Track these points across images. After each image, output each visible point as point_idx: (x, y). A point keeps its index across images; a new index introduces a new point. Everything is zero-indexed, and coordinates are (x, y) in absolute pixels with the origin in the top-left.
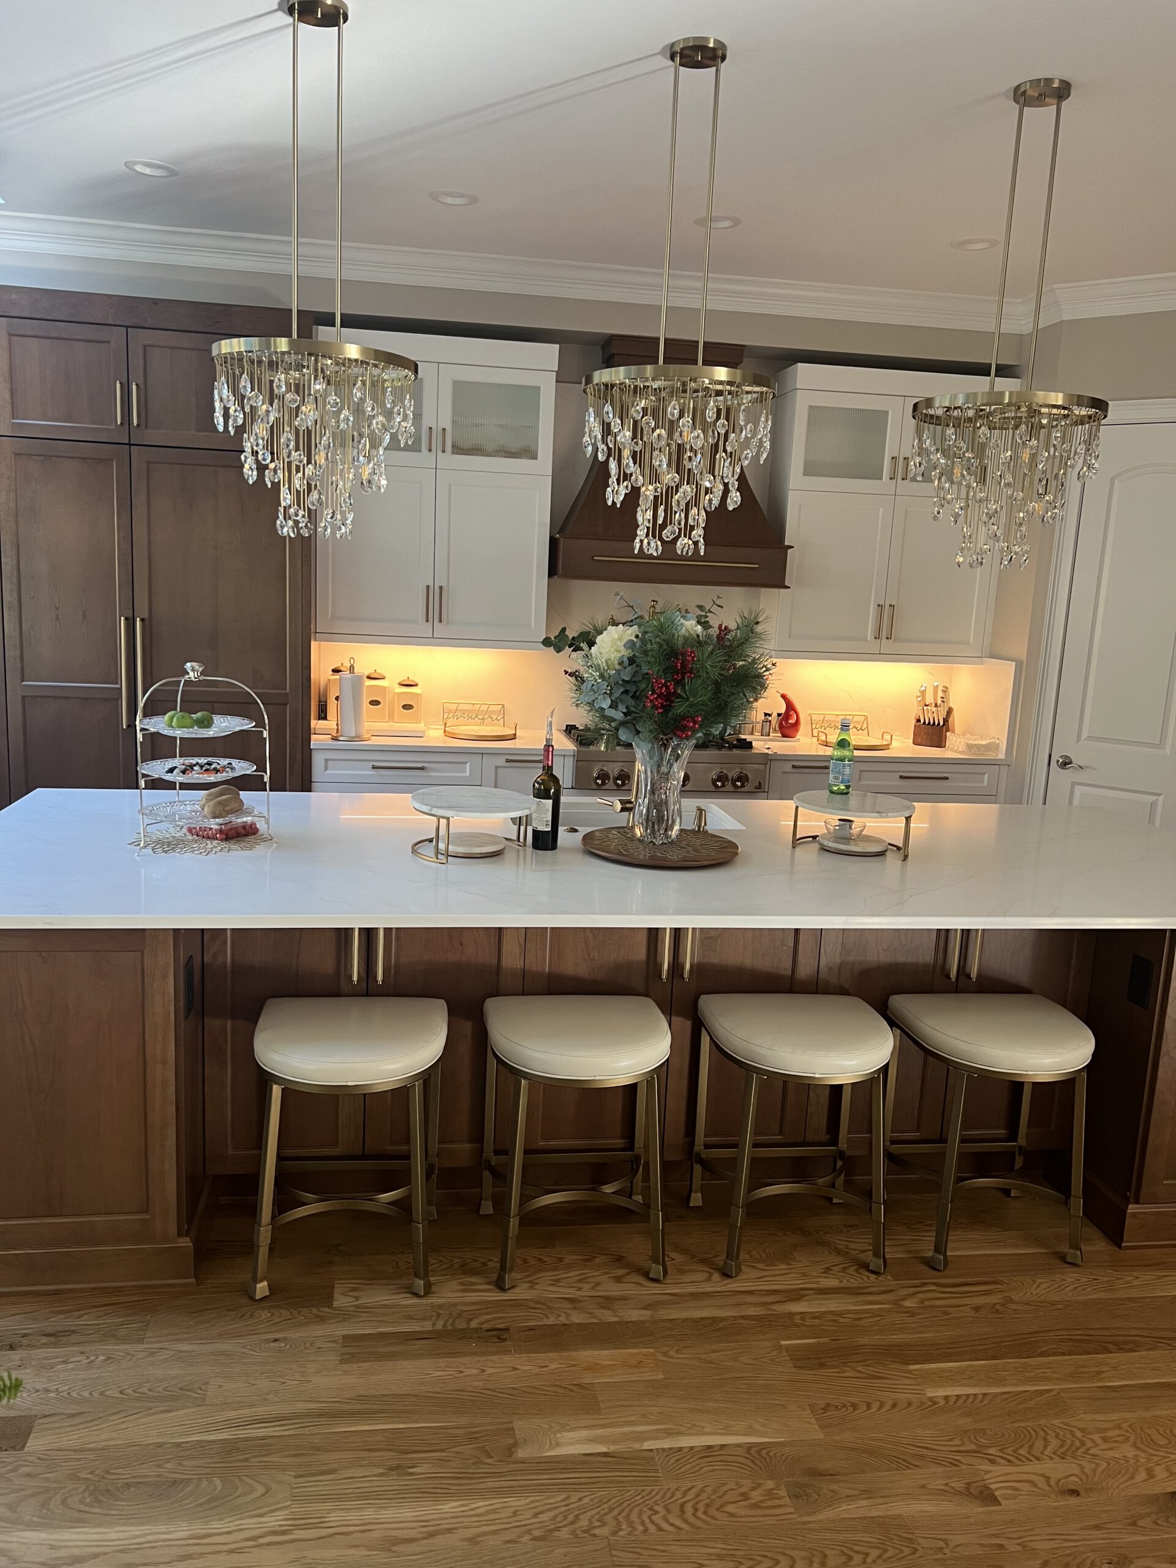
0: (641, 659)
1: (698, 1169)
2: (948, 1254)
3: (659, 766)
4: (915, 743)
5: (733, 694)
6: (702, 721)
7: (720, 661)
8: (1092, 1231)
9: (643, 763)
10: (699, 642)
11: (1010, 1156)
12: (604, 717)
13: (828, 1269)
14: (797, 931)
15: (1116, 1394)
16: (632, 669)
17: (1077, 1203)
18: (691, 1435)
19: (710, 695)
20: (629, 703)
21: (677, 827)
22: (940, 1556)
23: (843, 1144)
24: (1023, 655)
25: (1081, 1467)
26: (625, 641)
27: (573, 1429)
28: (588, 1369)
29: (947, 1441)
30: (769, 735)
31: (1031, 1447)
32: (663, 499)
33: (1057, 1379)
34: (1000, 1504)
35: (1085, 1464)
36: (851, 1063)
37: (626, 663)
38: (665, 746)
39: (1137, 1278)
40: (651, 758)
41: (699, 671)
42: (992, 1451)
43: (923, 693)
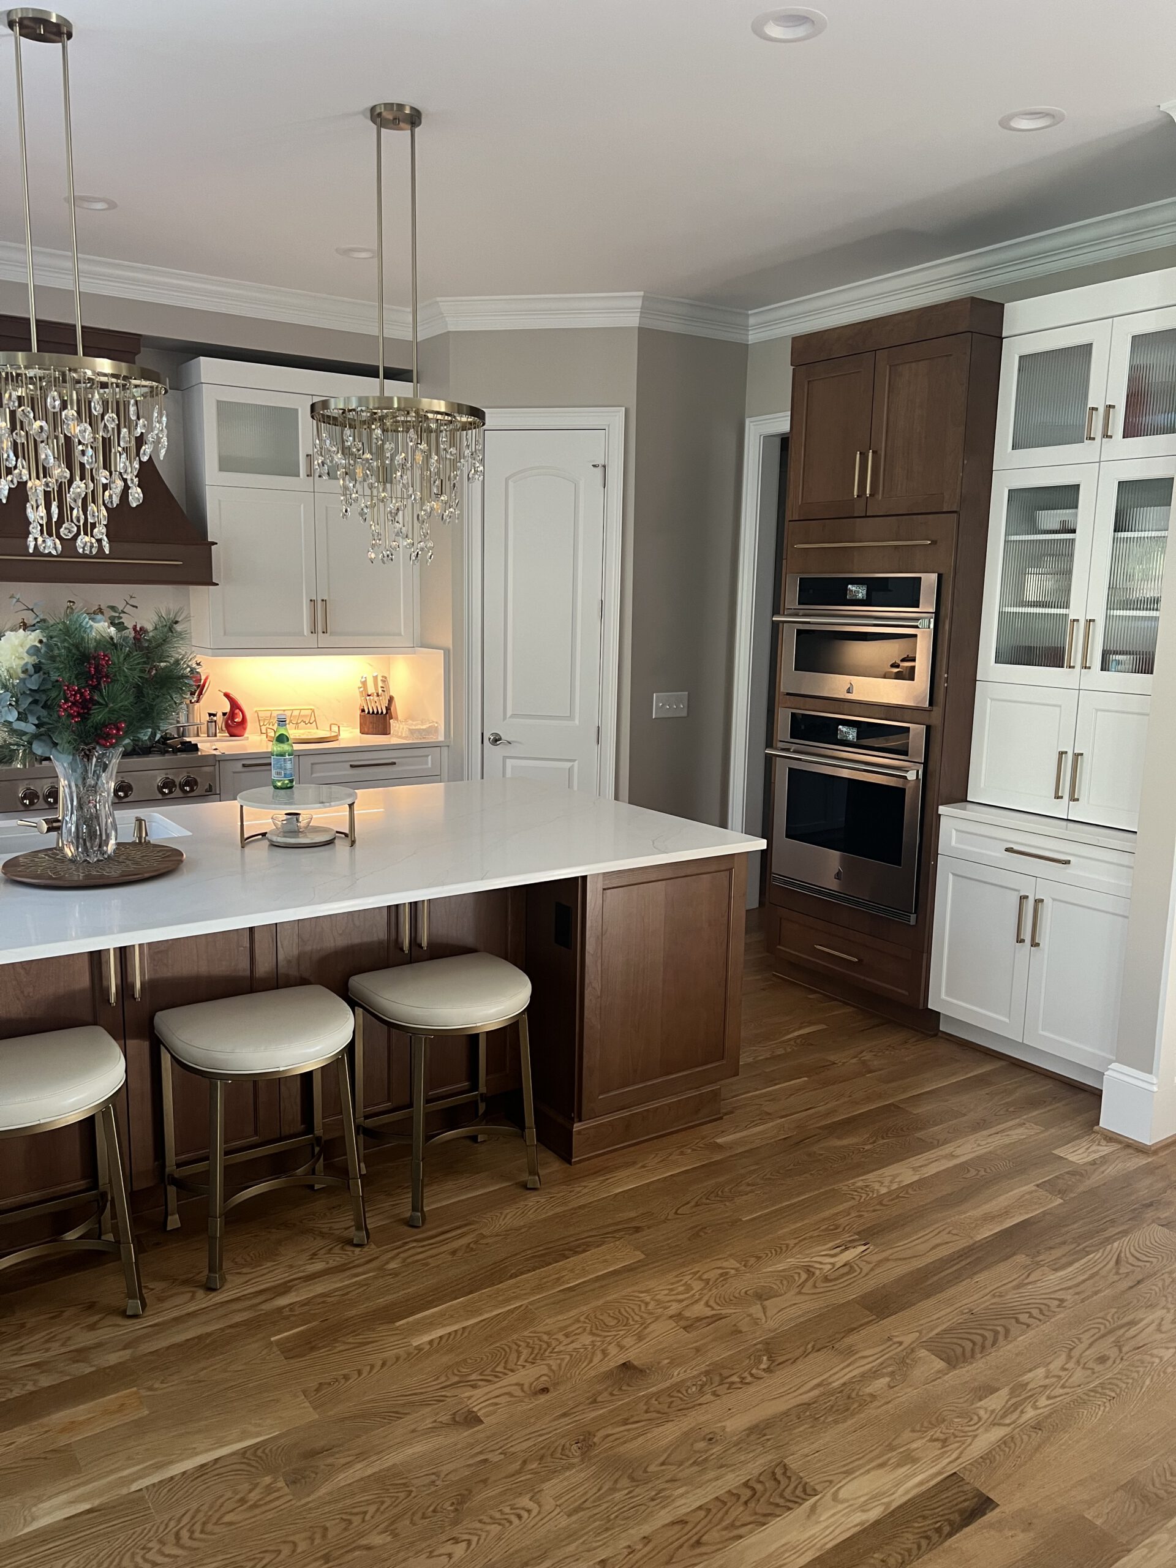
0: (47, 665)
1: (172, 1190)
2: (425, 1209)
3: (84, 779)
4: (362, 732)
5: (158, 696)
6: (127, 727)
7: (138, 664)
8: (548, 1156)
9: (66, 778)
10: (111, 643)
11: (474, 1104)
12: (13, 731)
13: (314, 1254)
14: (251, 929)
15: (574, 1293)
16: (39, 677)
17: (531, 1133)
18: (182, 1460)
19: (132, 699)
20: (41, 714)
21: (112, 842)
22: (433, 1489)
23: (318, 1131)
24: (448, 642)
25: (549, 1366)
26: (28, 646)
27: (50, 1498)
28: (63, 1430)
29: (434, 1381)
30: (216, 736)
31: (506, 1363)
32: (56, 495)
33: (525, 1294)
34: (482, 1422)
35: (551, 1362)
36: (313, 1050)
37: (31, 670)
38: (89, 758)
39: (585, 1187)
40: (74, 771)
41: (115, 675)
42: (473, 1377)
43: (364, 683)
